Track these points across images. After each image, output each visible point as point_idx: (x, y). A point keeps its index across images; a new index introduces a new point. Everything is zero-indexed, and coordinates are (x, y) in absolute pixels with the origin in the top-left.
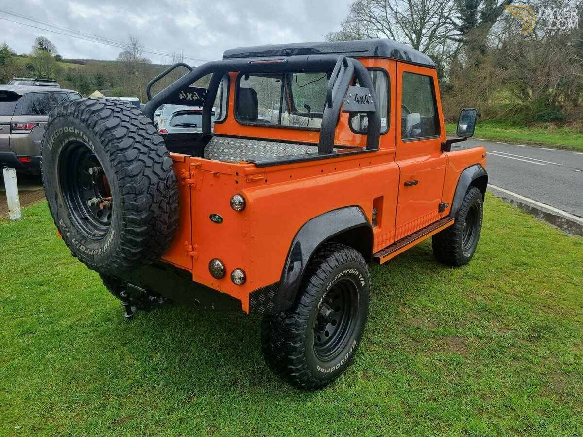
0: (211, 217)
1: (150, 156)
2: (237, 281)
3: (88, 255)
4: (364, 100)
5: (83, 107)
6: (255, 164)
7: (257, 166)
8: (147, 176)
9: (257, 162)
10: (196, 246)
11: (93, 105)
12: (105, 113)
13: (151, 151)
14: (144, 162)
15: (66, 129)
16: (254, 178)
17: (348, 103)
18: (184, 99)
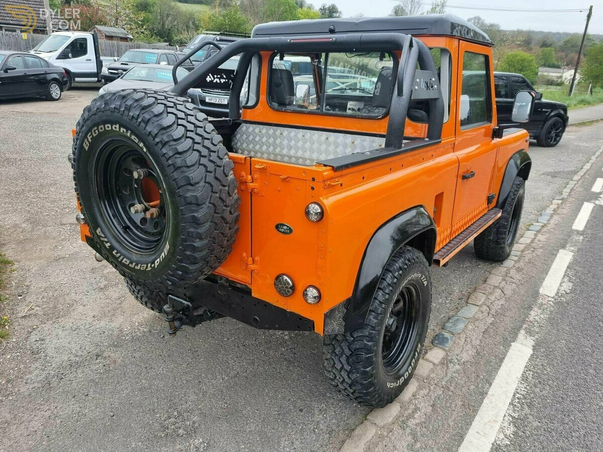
0: (277, 227)
1: (211, 159)
2: (310, 301)
3: (133, 270)
4: (429, 85)
5: (129, 103)
6: (333, 167)
7: (334, 169)
8: (209, 183)
9: (335, 165)
10: (257, 258)
11: (142, 99)
12: (159, 109)
13: (212, 154)
14: (205, 166)
15: (108, 127)
16: (332, 184)
17: (416, 89)
18: (212, 81)
